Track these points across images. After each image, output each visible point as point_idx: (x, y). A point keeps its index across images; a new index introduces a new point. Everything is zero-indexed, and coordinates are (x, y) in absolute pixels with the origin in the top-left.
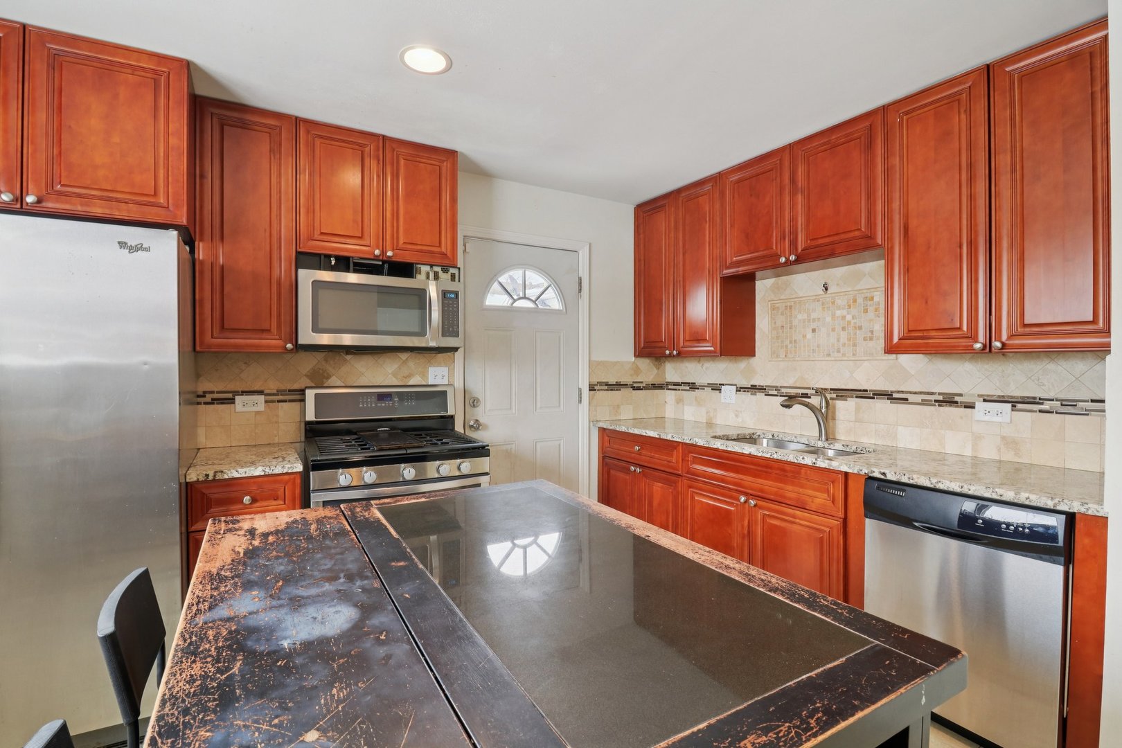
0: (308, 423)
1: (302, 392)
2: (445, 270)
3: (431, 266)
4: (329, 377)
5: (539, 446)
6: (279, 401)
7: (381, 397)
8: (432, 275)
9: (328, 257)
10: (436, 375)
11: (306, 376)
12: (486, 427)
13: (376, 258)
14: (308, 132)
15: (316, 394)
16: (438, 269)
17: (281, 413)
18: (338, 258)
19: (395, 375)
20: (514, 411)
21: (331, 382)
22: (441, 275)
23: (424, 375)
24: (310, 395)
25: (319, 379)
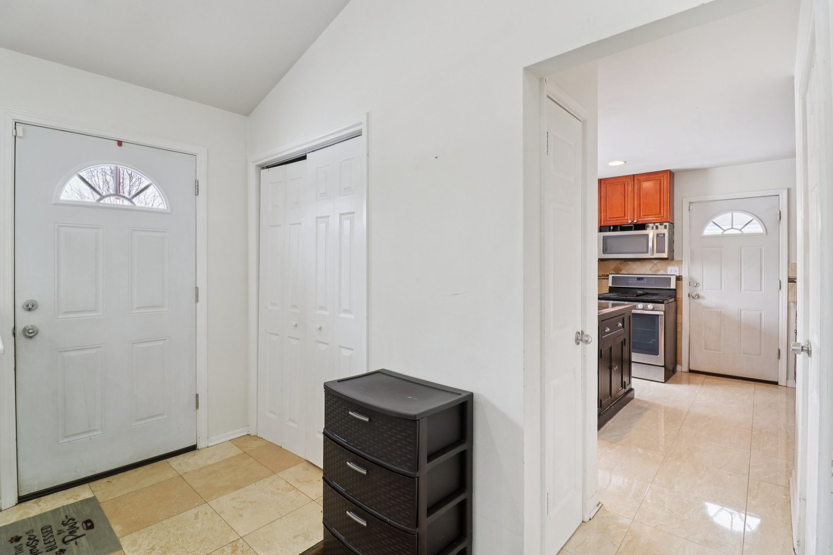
0: (610, 287)
1: (608, 276)
2: (661, 224)
3: (654, 223)
4: (621, 270)
5: (743, 312)
6: (603, 279)
7: (639, 279)
8: (655, 227)
9: (610, 226)
10: (672, 270)
11: (613, 270)
12: (703, 298)
13: (631, 224)
14: (604, 183)
15: (613, 277)
16: (658, 224)
17: (603, 283)
18: (613, 226)
19: (650, 270)
20: (723, 291)
21: (622, 272)
22: (659, 226)
23: (666, 270)
24: (611, 277)
25: (617, 271)
